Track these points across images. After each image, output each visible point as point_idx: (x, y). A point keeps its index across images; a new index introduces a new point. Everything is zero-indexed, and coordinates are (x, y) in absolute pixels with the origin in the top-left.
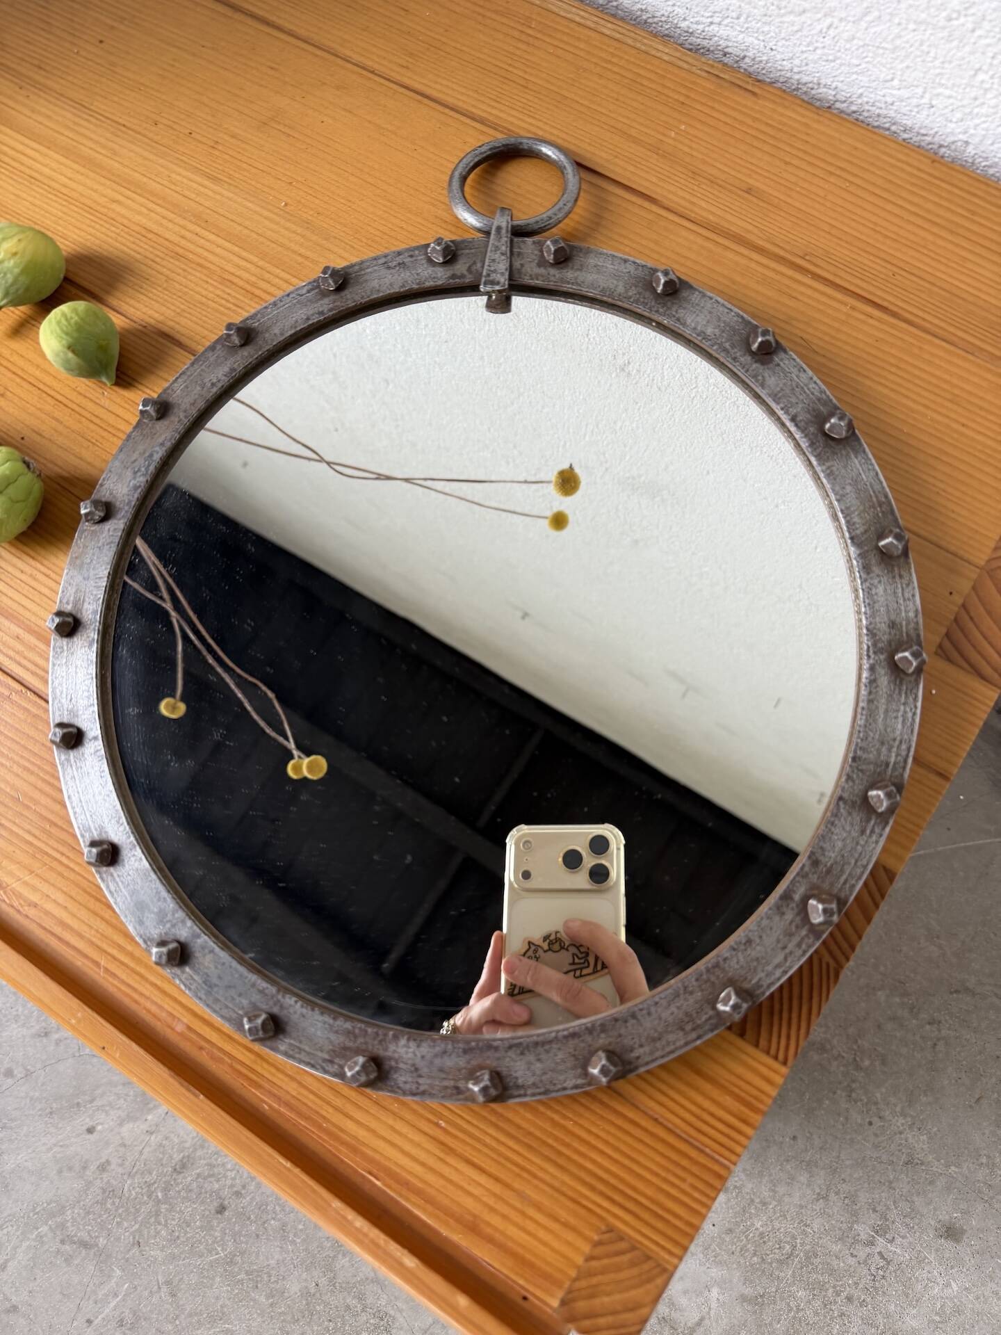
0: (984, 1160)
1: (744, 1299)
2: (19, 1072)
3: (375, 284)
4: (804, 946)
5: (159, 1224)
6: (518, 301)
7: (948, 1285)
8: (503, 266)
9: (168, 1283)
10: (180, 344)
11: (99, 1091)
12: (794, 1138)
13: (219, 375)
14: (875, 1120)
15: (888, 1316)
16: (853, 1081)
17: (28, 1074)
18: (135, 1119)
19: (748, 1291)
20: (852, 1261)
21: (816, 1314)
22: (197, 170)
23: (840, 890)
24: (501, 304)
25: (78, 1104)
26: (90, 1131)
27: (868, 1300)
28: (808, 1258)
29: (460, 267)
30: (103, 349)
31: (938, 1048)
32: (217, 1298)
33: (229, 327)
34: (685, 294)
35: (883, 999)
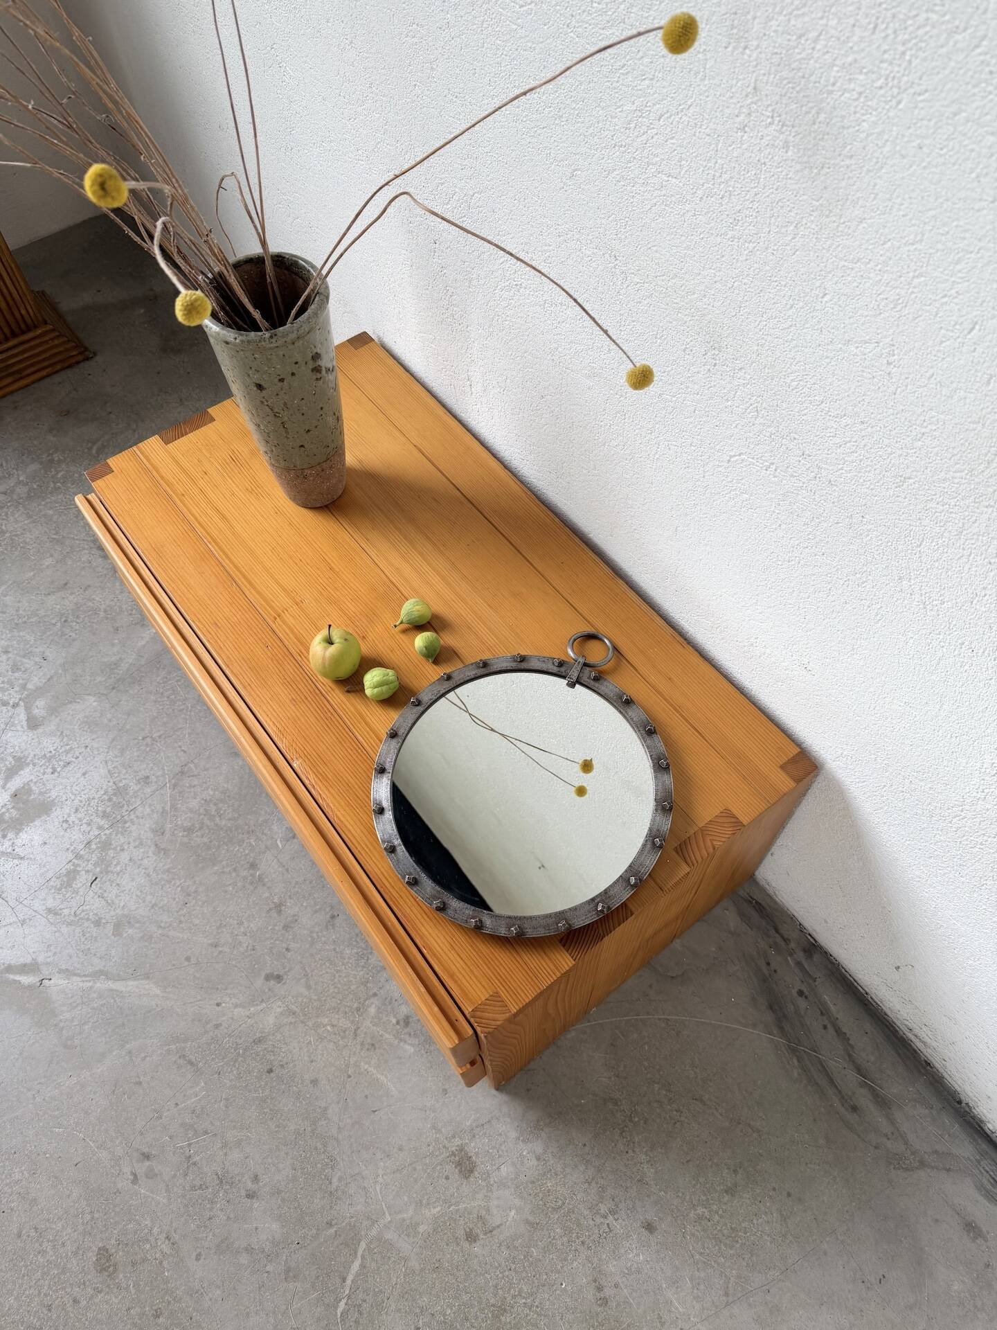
0: (680, 1195)
1: (527, 1222)
2: (193, 960)
3: (533, 664)
4: (592, 917)
5: (235, 1066)
6: (577, 686)
7: (638, 1255)
8: (576, 674)
9: (227, 1099)
10: (459, 657)
11: (232, 986)
12: (585, 1145)
13: (472, 674)
14: (630, 1151)
15: (600, 1260)
16: (626, 1126)
17: (198, 963)
18: (244, 1007)
19: (531, 1218)
20: (591, 1222)
21: (563, 1244)
22: (485, 602)
23: (611, 904)
24: (572, 685)
25: (217, 989)
26: (218, 1005)
27: (593, 1247)
28: (569, 1212)
29: (563, 669)
30: (435, 651)
31: (676, 1125)
32: (250, 1117)
33: (481, 660)
34: (631, 704)
35: (657, 1089)
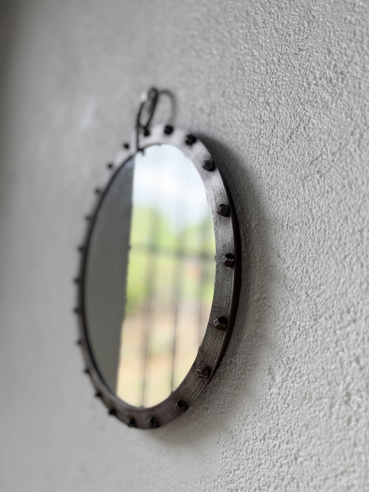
4: (200, 386)
23: (210, 363)
